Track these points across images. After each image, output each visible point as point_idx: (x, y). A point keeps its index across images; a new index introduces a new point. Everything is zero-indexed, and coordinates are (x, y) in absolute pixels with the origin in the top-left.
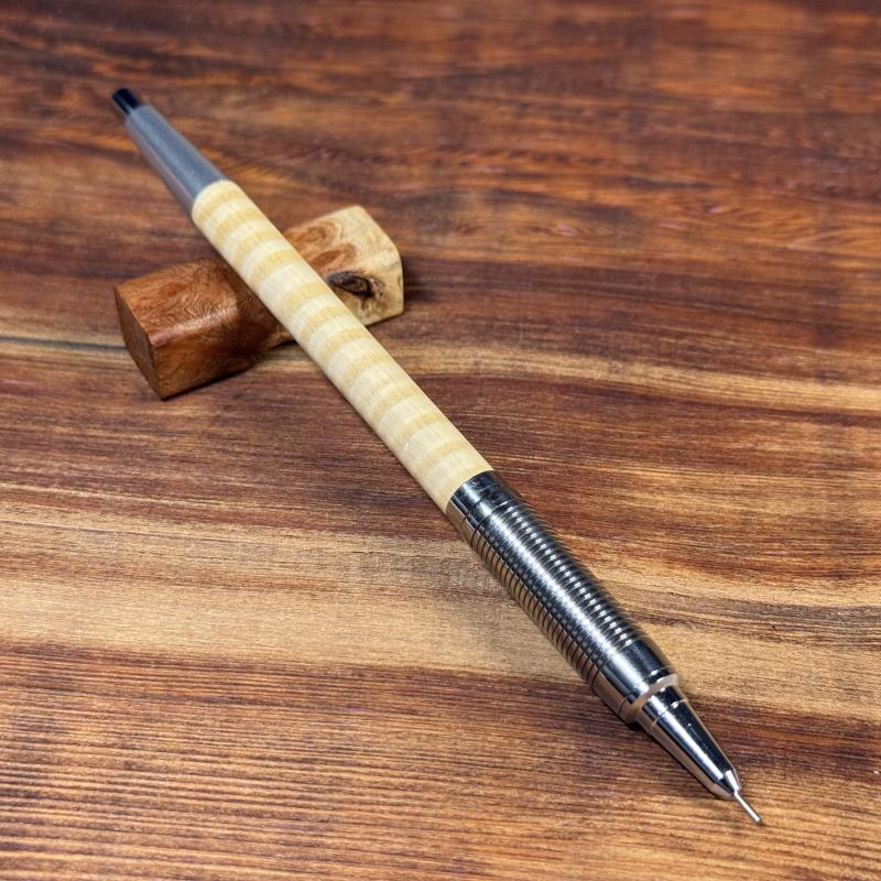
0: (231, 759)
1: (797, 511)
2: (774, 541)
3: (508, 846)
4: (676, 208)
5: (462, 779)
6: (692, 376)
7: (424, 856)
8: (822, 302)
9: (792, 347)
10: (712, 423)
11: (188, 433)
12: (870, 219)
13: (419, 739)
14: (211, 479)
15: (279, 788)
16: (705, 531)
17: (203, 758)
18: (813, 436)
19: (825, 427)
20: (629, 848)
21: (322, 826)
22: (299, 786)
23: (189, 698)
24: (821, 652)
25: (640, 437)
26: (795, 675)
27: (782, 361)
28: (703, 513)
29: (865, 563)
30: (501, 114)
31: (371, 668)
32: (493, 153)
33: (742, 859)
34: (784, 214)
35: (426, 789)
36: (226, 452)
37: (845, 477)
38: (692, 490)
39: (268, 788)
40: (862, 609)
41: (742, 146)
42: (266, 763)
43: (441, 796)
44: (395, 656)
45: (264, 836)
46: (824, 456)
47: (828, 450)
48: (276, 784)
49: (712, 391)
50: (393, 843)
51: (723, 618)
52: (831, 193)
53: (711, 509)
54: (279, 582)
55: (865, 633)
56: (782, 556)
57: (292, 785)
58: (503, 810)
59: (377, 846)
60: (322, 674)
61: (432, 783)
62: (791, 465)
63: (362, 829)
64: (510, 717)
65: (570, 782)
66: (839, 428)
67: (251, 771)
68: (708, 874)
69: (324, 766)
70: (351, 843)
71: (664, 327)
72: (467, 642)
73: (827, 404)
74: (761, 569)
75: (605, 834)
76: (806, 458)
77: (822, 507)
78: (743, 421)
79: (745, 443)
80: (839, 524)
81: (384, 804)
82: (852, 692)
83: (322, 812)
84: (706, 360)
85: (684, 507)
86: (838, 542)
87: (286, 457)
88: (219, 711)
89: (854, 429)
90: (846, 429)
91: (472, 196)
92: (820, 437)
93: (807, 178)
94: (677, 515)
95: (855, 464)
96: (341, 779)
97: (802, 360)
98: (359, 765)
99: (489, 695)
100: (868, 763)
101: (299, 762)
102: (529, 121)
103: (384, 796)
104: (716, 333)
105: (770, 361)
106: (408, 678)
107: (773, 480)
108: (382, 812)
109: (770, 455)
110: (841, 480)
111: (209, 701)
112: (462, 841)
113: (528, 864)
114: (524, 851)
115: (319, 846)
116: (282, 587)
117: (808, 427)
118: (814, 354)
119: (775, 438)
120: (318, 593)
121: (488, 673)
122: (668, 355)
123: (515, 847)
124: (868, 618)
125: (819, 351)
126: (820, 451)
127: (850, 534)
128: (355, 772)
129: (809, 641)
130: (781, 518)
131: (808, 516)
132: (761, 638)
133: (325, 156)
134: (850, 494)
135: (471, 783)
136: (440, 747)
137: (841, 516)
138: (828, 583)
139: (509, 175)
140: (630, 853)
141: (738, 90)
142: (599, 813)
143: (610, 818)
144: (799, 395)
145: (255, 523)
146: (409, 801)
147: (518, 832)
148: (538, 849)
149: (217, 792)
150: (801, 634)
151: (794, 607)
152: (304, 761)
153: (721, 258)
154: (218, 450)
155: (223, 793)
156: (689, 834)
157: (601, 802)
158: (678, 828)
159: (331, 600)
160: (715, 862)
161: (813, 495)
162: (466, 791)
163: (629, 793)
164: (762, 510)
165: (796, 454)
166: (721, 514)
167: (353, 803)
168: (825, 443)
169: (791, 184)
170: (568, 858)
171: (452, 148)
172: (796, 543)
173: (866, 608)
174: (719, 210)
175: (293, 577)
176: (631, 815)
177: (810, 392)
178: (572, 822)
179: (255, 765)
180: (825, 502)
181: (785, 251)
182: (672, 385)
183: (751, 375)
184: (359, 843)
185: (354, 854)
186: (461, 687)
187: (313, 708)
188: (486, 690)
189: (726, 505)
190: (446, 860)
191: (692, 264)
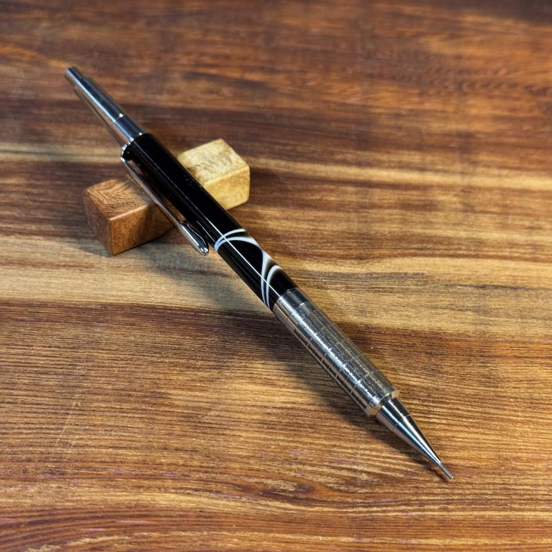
0: (34, 348)
1: (341, 228)
2: (328, 242)
3: (180, 385)
4: (289, 83)
5: (158, 355)
6: (291, 164)
7: (135, 391)
8: (362, 129)
9: (344, 151)
10: (300, 187)
11: (14, 192)
12: (391, 88)
13: (135, 337)
14: (27, 214)
15: (59, 361)
16: (293, 238)
17: (19, 347)
18: (352, 193)
19: (359, 189)
20: (242, 385)
21: (81, 378)
22: (70, 360)
23: (12, 319)
24: (349, 294)
25: (261, 194)
26: (334, 304)
27: (339, 157)
28: (292, 230)
29: (374, 252)
30: (195, 35)
31: (111, 305)
32: (189, 54)
33: (301, 388)
34: (345, 86)
35: (139, 359)
36: (35, 201)
37: (368, 213)
38: (287, 219)
39: (53, 361)
40: (371, 274)
41: (324, 52)
42: (53, 349)
43: (146, 363)
44: (125, 299)
45: (50, 383)
46: (358, 202)
47: (360, 200)
48: (58, 359)
49: (300, 172)
50: (119, 385)
51: (299, 279)
52: (371, 76)
53: (296, 228)
54: (63, 264)
55: (372, 284)
56: (332, 249)
57: (66, 359)
58: (178, 369)
59: (110, 387)
60: (84, 307)
61: (141, 357)
62: (340, 207)
63: (103, 379)
64: (184, 326)
65: (215, 356)
66: (366, 189)
67: (44, 353)
68: (282, 395)
69: (83, 351)
70: (97, 386)
71: (278, 141)
72: (163, 292)
73: (361, 178)
74: (321, 256)
75: (231, 378)
76: (348, 203)
77: (355, 227)
78: (316, 186)
79: (317, 197)
80: (364, 234)
81: (115, 367)
82: (362, 312)
83: (82, 371)
84: (298, 156)
85: (283, 227)
86: (361, 243)
87: (69, 203)
88: (28, 325)
89: (374, 189)
90: (370, 190)
91: (176, 75)
92: (356, 194)
93: (358, 68)
94: (279, 231)
95: (373, 206)
96: (93, 356)
97: (349, 157)
98: (103, 350)
99: (174, 316)
100: (368, 344)
101: (71, 348)
102: (210, 38)
103: (115, 363)
104: (305, 144)
105: (332, 158)
106: (131, 308)
107: (331, 214)
108: (114, 371)
109: (329, 202)
110: (365, 214)
111: (22, 320)
112: (156, 383)
113: (190, 393)
114: (188, 387)
115: (79, 387)
116: (64, 266)
117: (350, 189)
118: (356, 154)
119: (333, 194)
120: (84, 269)
121: (174, 306)
122: (279, 154)
123: (184, 385)
124: (374, 278)
125: (359, 153)
126: (355, 200)
127: (367, 239)
128: (101, 353)
129: (343, 289)
130: (332, 231)
131: (347, 231)
132: (318, 288)
133: (96, 55)
134: (369, 220)
135: (162, 357)
136: (147, 340)
137: (364, 231)
138: (355, 262)
139: (198, 65)
140: (243, 386)
141: (324, 24)
142: (228, 369)
143: (234, 371)
144: (347, 174)
145: (50, 235)
146: (128, 366)
147: (185, 378)
148: (196, 386)
149: (25, 363)
150: (339, 286)
151: (336, 273)
152: (74, 348)
153: (310, 107)
154: (31, 200)
155: (29, 363)
156: (274, 378)
157: (230, 364)
158: (268, 375)
159: (91, 272)
160: (286, 390)
161: (350, 221)
162: (159, 360)
163: (245, 360)
164: (323, 228)
165: (343, 201)
166: (302, 230)
167: (98, 367)
168: (358, 196)
169: (350, 71)
170: (211, 390)
171: (166, 51)
172: (340, 243)
173: (374, 273)
174: (311, 84)
175: (70, 262)
176: (245, 370)
177: (353, 172)
178: (215, 373)
179: (47, 351)
180: (356, 224)
181: (345, 104)
182: (280, 169)
183: (322, 164)
184: (102, 386)
185: (98, 390)
186: (158, 313)
187: (79, 323)
188: (172, 314)
189: (305, 226)
190: (147, 392)
191: (295, 110)
